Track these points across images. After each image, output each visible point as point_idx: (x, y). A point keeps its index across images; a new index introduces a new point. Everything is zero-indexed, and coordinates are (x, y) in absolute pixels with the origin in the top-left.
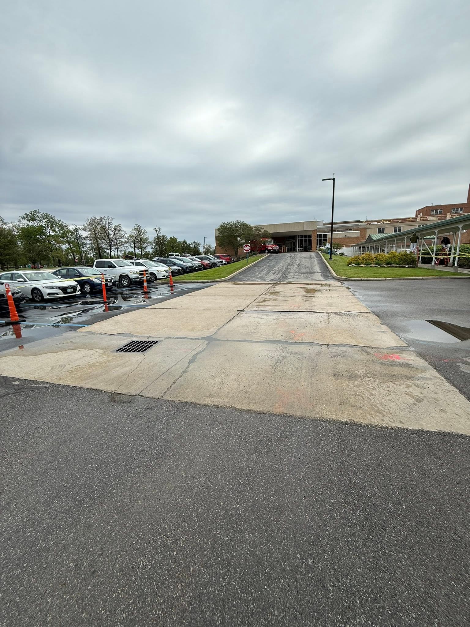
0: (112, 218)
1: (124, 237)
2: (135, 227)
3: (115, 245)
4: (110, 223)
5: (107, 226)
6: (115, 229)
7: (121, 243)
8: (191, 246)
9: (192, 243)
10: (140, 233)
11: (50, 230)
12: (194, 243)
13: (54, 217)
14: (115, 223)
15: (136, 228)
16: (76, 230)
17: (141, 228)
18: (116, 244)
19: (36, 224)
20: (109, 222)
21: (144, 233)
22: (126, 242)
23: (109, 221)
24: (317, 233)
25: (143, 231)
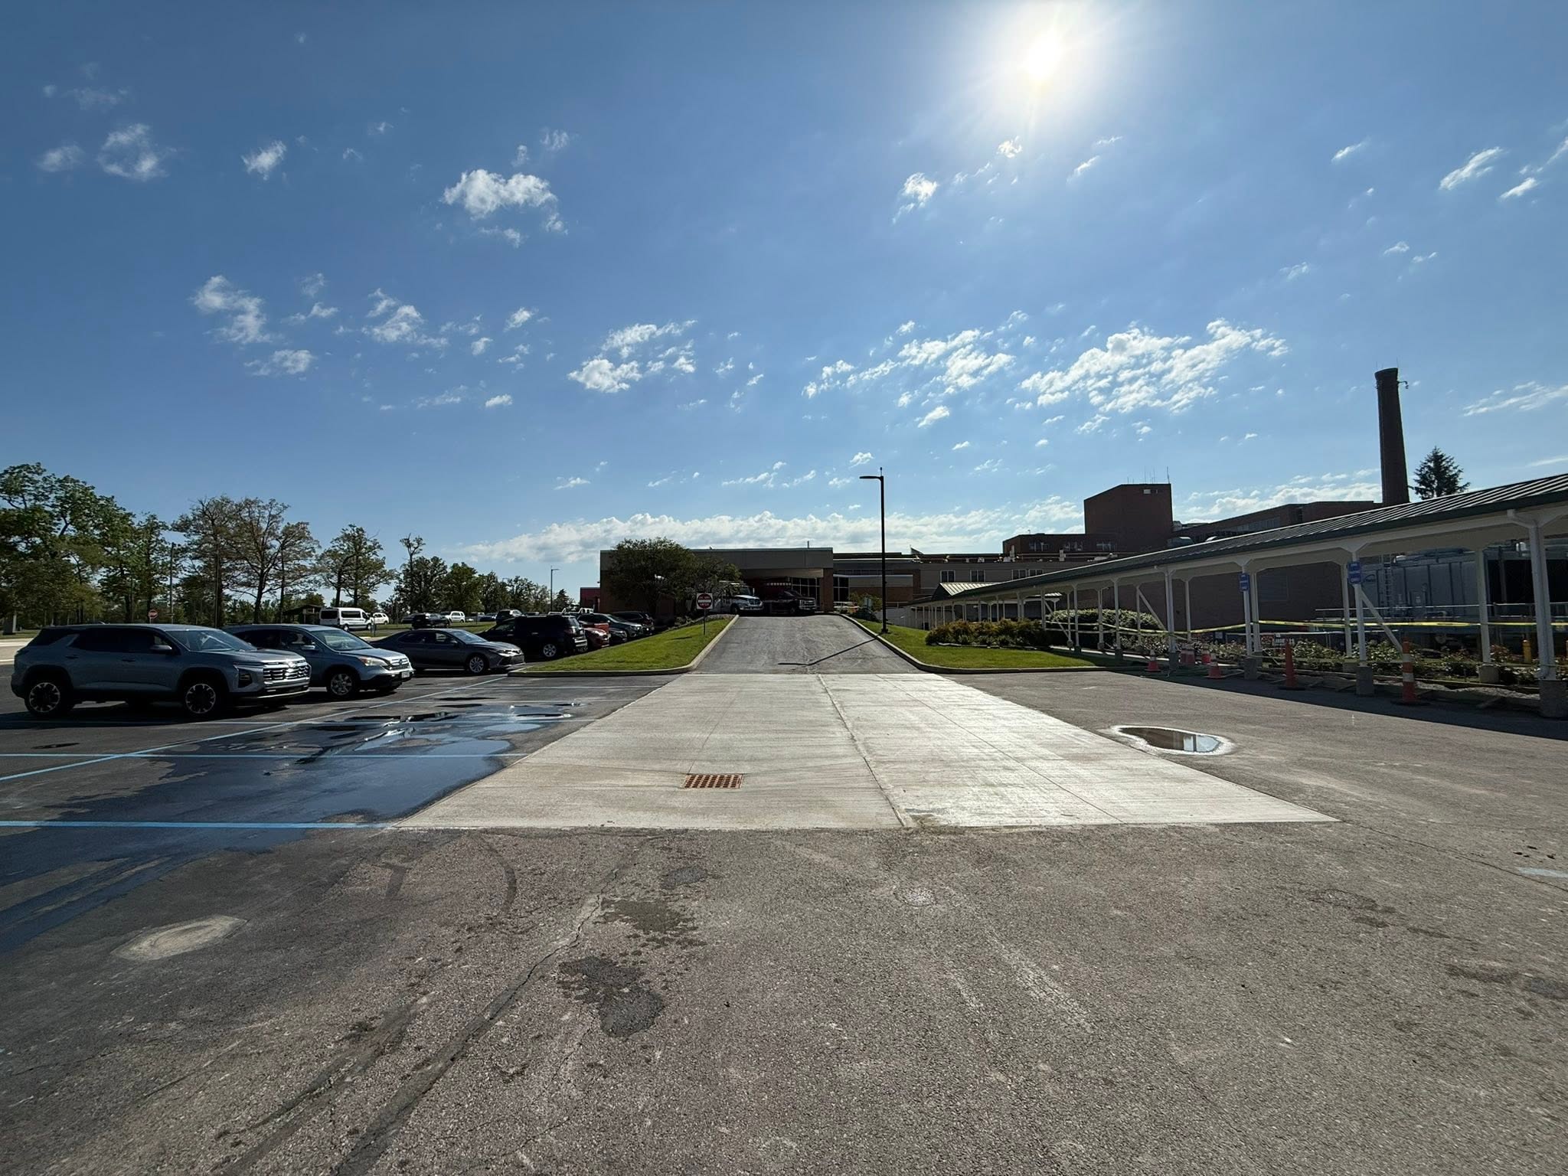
0: (282, 505)
1: (311, 556)
2: (347, 532)
3: (277, 576)
4: (274, 517)
5: (264, 526)
6: (288, 532)
7: (300, 573)
8: (509, 589)
9: (510, 581)
10: (361, 548)
11: (67, 525)
12: (516, 581)
13: (93, 488)
14: (289, 519)
15: (347, 536)
16: (152, 527)
17: (366, 536)
18: (281, 574)
19: (18, 503)
20: (270, 515)
21: (371, 549)
22: (315, 571)
23: (273, 513)
24: (835, 575)
25: (369, 543)
